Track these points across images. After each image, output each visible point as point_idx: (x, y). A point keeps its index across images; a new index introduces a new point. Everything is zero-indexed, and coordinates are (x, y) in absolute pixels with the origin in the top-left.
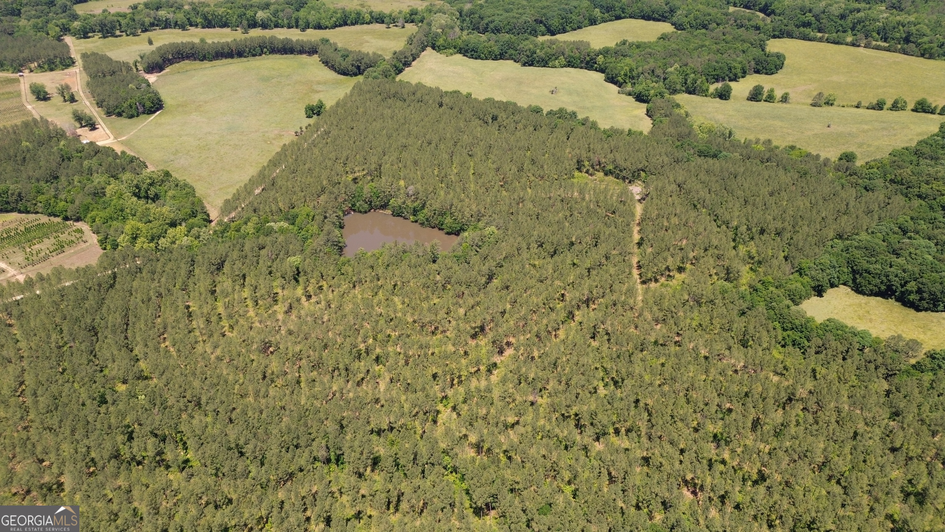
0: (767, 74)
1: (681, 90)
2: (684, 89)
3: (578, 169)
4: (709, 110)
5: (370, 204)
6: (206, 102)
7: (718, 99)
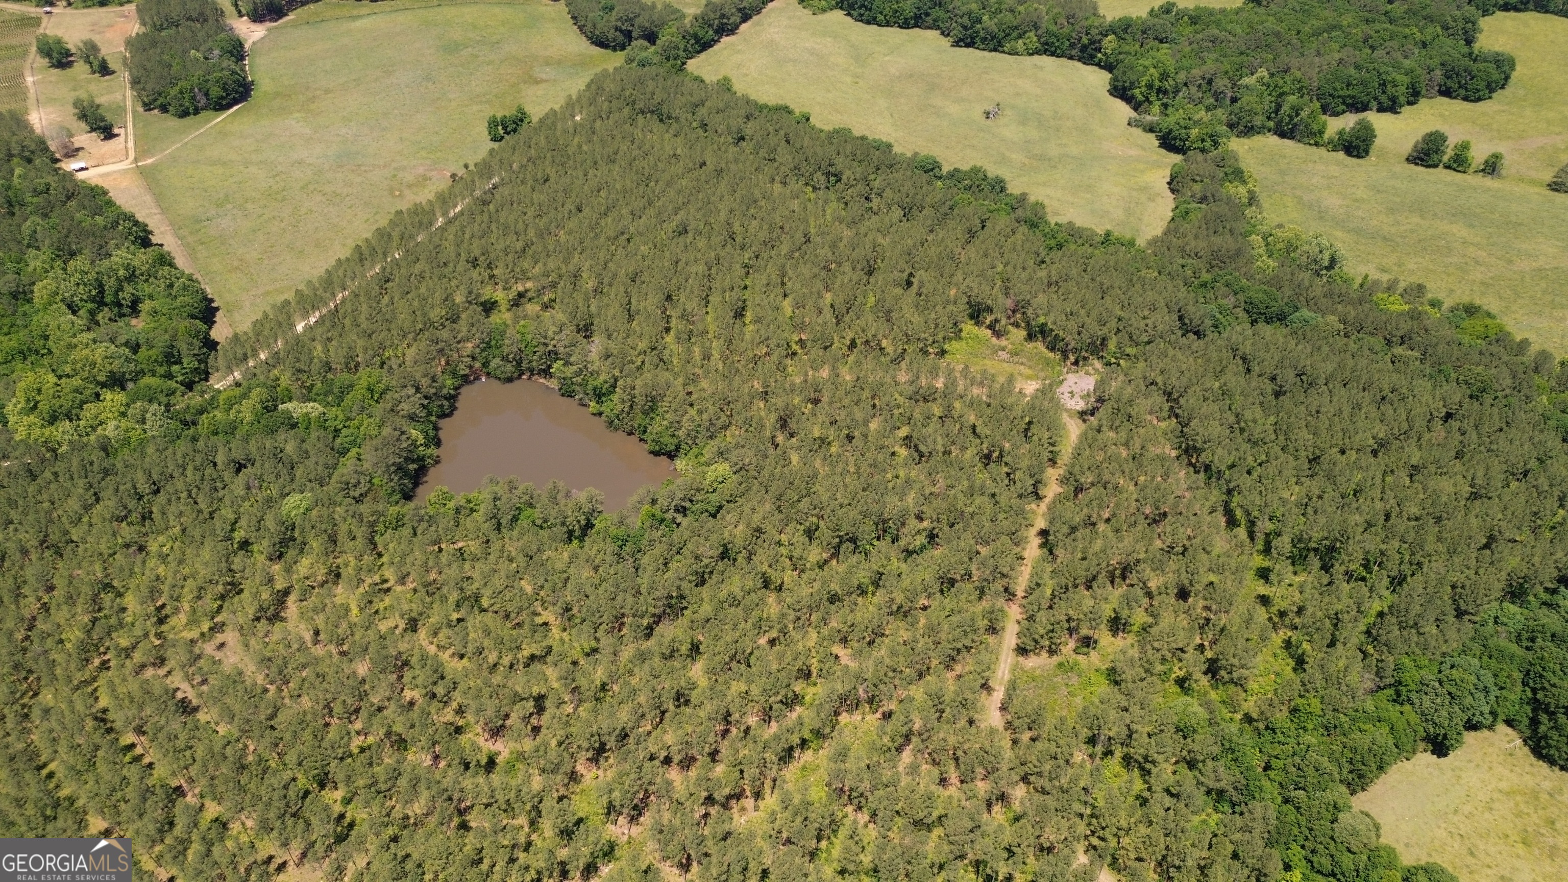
0: (1466, 99)
1: (1264, 127)
2: (1271, 124)
3: (971, 317)
4: (1314, 181)
5: (519, 363)
6: (327, 91)
7: (1341, 155)
